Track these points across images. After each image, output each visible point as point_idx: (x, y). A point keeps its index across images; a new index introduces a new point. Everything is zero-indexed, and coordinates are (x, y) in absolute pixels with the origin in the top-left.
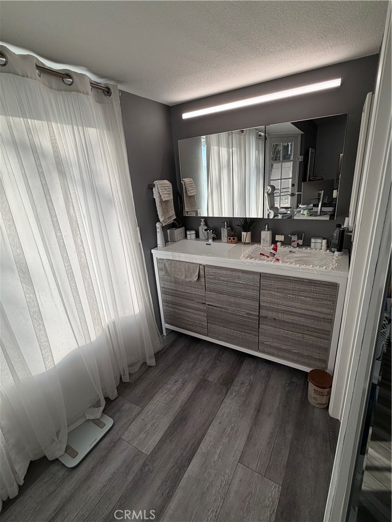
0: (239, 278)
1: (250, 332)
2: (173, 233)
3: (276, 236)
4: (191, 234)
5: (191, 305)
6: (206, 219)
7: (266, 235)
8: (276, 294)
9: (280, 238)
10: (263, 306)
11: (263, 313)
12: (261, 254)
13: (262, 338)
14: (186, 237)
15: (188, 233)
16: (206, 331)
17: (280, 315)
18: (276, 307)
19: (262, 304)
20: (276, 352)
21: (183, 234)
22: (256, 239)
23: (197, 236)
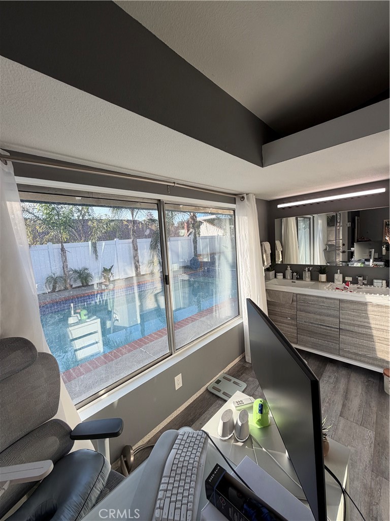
0: (323, 302)
1: (332, 341)
2: (269, 274)
3: (346, 277)
4: (280, 276)
5: (285, 321)
6: (292, 266)
7: (338, 277)
8: (352, 313)
9: (348, 279)
10: (342, 322)
11: (342, 326)
12: (337, 288)
13: (342, 346)
14: (275, 277)
15: (277, 274)
16: (295, 340)
17: (356, 328)
18: (352, 322)
19: (341, 320)
20: (354, 356)
21: (274, 275)
22: (330, 279)
23: (284, 277)
